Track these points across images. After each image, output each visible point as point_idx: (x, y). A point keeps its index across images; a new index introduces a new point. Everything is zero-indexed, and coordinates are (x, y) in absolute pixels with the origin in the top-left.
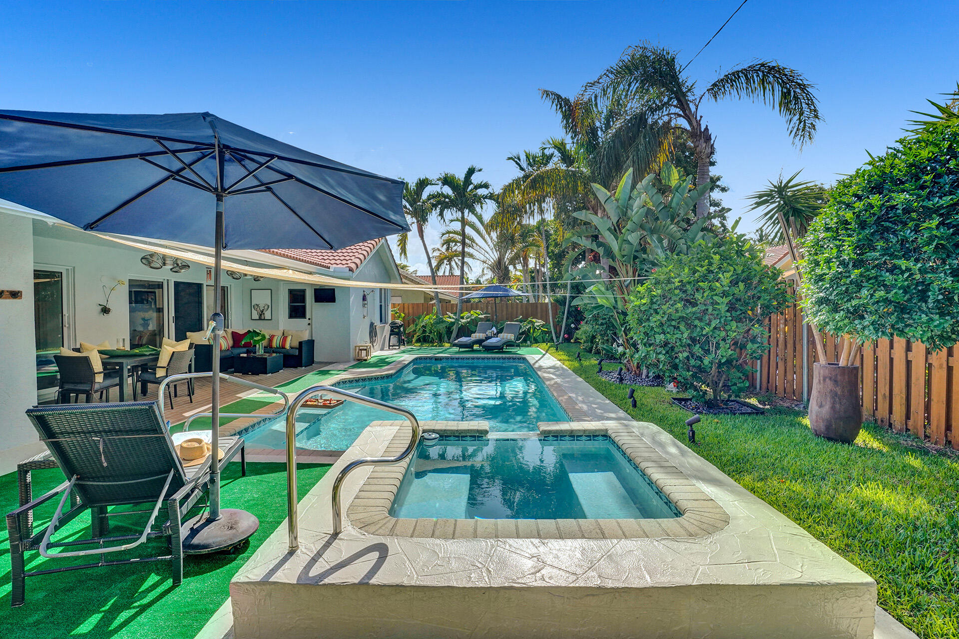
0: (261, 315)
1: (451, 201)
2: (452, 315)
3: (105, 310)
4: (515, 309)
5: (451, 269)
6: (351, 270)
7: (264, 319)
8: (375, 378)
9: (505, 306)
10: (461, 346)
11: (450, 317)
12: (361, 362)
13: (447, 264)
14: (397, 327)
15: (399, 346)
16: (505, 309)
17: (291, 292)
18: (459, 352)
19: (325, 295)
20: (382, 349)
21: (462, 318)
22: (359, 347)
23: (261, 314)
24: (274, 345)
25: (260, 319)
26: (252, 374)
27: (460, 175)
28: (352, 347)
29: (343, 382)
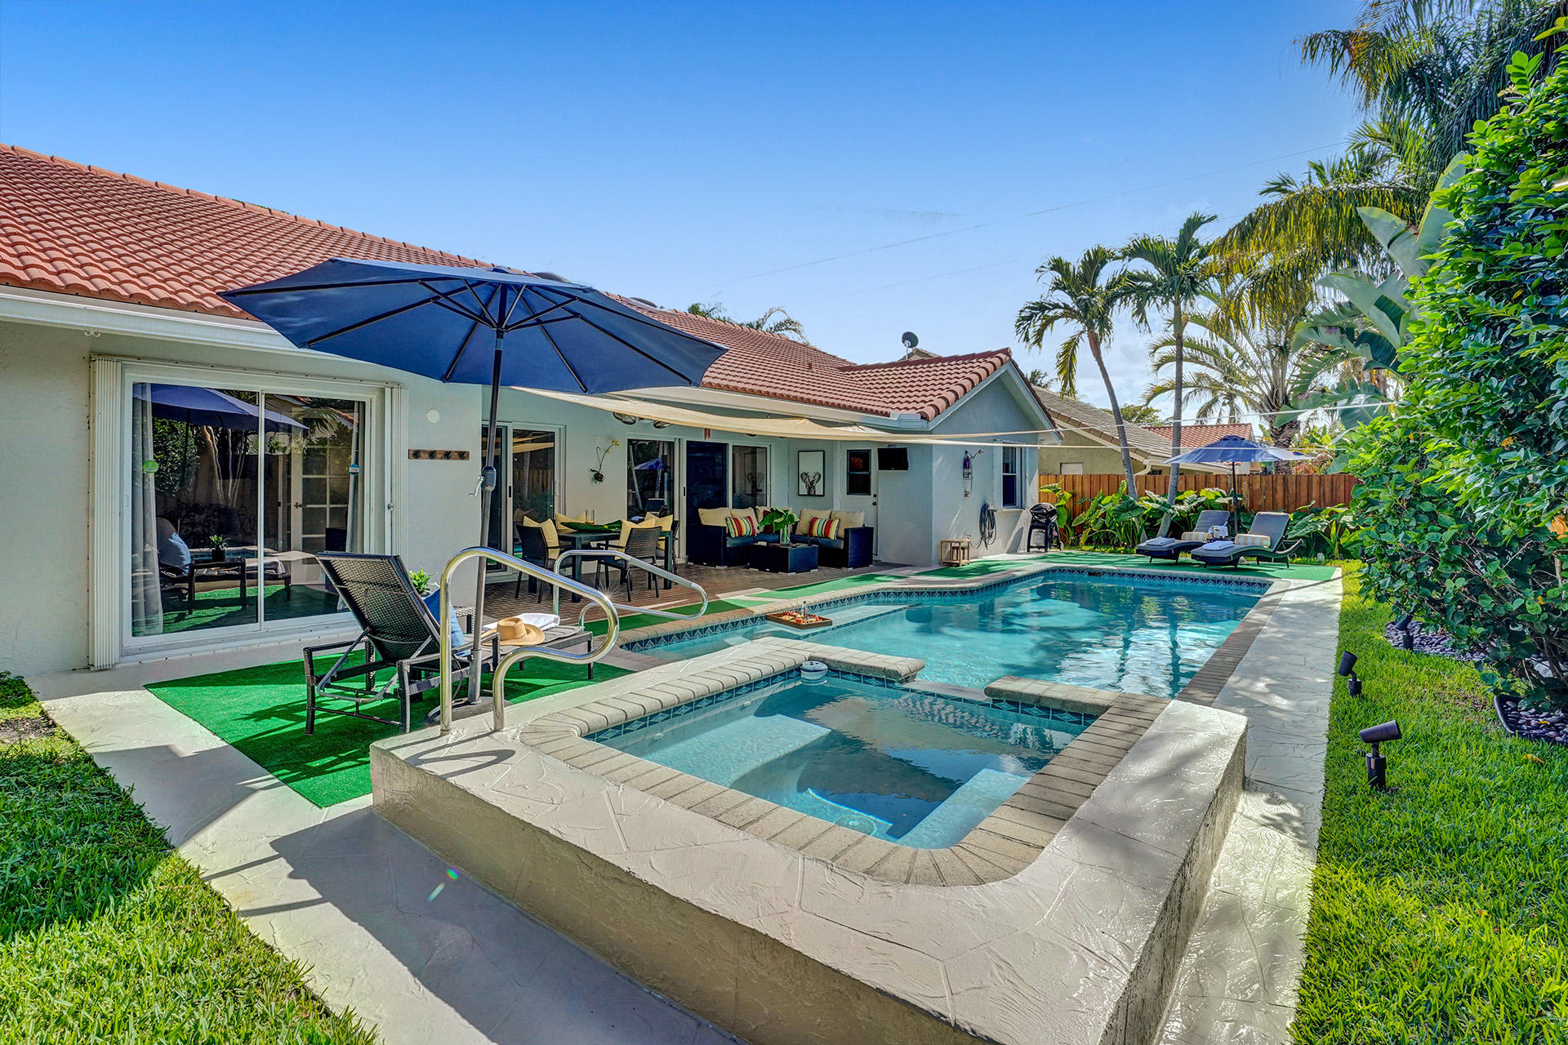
0: (810, 489)
1: (1156, 284)
2: (1156, 497)
3: (598, 477)
4: (1304, 487)
5: (1232, 412)
6: (924, 417)
7: (815, 495)
8: (940, 593)
9: (1280, 481)
10: (1153, 554)
11: (1151, 501)
12: (949, 567)
13: (1224, 404)
14: (1043, 514)
15: (1045, 548)
16: (1280, 488)
17: (852, 454)
18: (1150, 565)
19: (894, 458)
20: (1013, 550)
21: (1180, 502)
22: (951, 542)
23: (811, 487)
24: (815, 533)
25: (809, 495)
26: (771, 571)
27: (1169, 235)
28: (935, 543)
29: (884, 593)
